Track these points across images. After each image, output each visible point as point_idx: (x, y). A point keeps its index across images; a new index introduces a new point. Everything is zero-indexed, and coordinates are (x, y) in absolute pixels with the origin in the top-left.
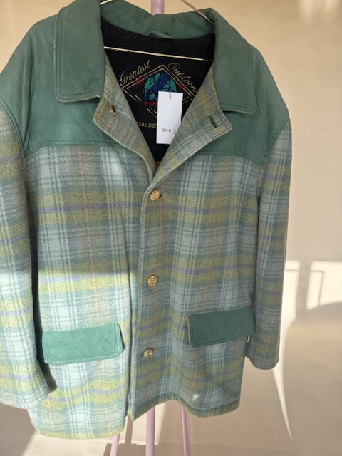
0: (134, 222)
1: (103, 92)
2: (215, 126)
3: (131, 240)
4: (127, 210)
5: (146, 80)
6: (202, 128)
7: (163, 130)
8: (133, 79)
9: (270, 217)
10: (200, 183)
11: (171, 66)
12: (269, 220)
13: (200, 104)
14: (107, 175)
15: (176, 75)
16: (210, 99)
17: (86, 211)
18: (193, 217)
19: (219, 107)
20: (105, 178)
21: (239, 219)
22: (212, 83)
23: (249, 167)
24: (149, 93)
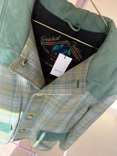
0: (27, 99)
1: (21, 52)
2: (78, 87)
3: (24, 103)
4: (25, 94)
5: (55, 45)
6: (71, 83)
7: (55, 70)
8: (48, 42)
9: (89, 118)
10: (63, 98)
11: (72, 43)
12: (88, 119)
13: (76, 72)
14: (19, 81)
15: (73, 48)
16: (83, 73)
17: (5, 90)
18: (54, 107)
19: (85, 78)
20: (17, 82)
21: (77, 109)
22: (88, 65)
23: (91, 98)
24: (55, 51)
